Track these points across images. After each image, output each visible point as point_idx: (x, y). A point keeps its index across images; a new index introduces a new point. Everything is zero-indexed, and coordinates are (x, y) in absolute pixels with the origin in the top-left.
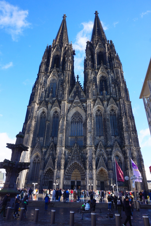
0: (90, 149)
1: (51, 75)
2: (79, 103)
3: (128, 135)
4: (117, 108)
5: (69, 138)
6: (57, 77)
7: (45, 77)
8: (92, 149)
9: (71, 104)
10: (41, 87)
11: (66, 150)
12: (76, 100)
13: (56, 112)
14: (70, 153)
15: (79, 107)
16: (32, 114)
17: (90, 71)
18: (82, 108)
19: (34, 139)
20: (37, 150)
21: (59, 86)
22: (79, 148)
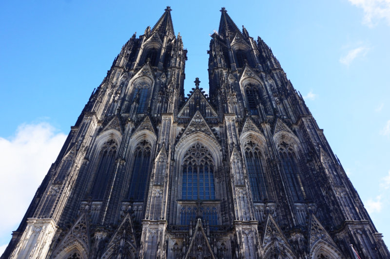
0: (247, 232)
1: (139, 74)
2: (203, 125)
3: (345, 195)
4: (296, 138)
5: (179, 205)
6: (151, 78)
7: (124, 77)
8: (251, 231)
9: (184, 127)
10: (113, 91)
11: (170, 237)
12: (195, 118)
13: (144, 142)
14: (183, 245)
15: (204, 133)
16: (80, 138)
17: (224, 71)
18: (212, 135)
19: (75, 205)
20: (79, 235)
21: (156, 93)
22: (208, 231)
